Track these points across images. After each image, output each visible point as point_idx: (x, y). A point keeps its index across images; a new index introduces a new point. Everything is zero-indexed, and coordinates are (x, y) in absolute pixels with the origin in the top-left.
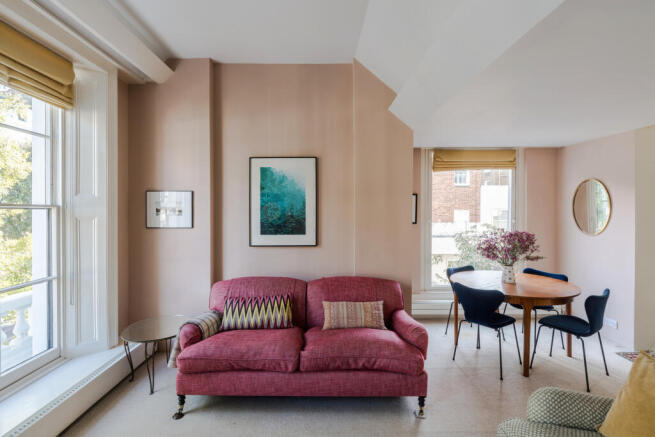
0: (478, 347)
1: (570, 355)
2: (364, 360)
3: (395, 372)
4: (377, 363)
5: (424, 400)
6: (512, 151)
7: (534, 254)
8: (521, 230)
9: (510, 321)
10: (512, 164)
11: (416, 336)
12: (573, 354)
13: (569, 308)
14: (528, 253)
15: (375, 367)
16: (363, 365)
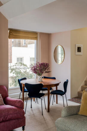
0: (31, 108)
1: (57, 103)
2: (2, 118)
3: (14, 119)
4: (8, 117)
5: (24, 128)
6: (36, 33)
7: (48, 71)
8: (44, 62)
9: (43, 95)
10: (36, 38)
11: (20, 104)
12: (58, 103)
13: (57, 88)
14: (46, 70)
15: (7, 119)
16: (3, 120)
